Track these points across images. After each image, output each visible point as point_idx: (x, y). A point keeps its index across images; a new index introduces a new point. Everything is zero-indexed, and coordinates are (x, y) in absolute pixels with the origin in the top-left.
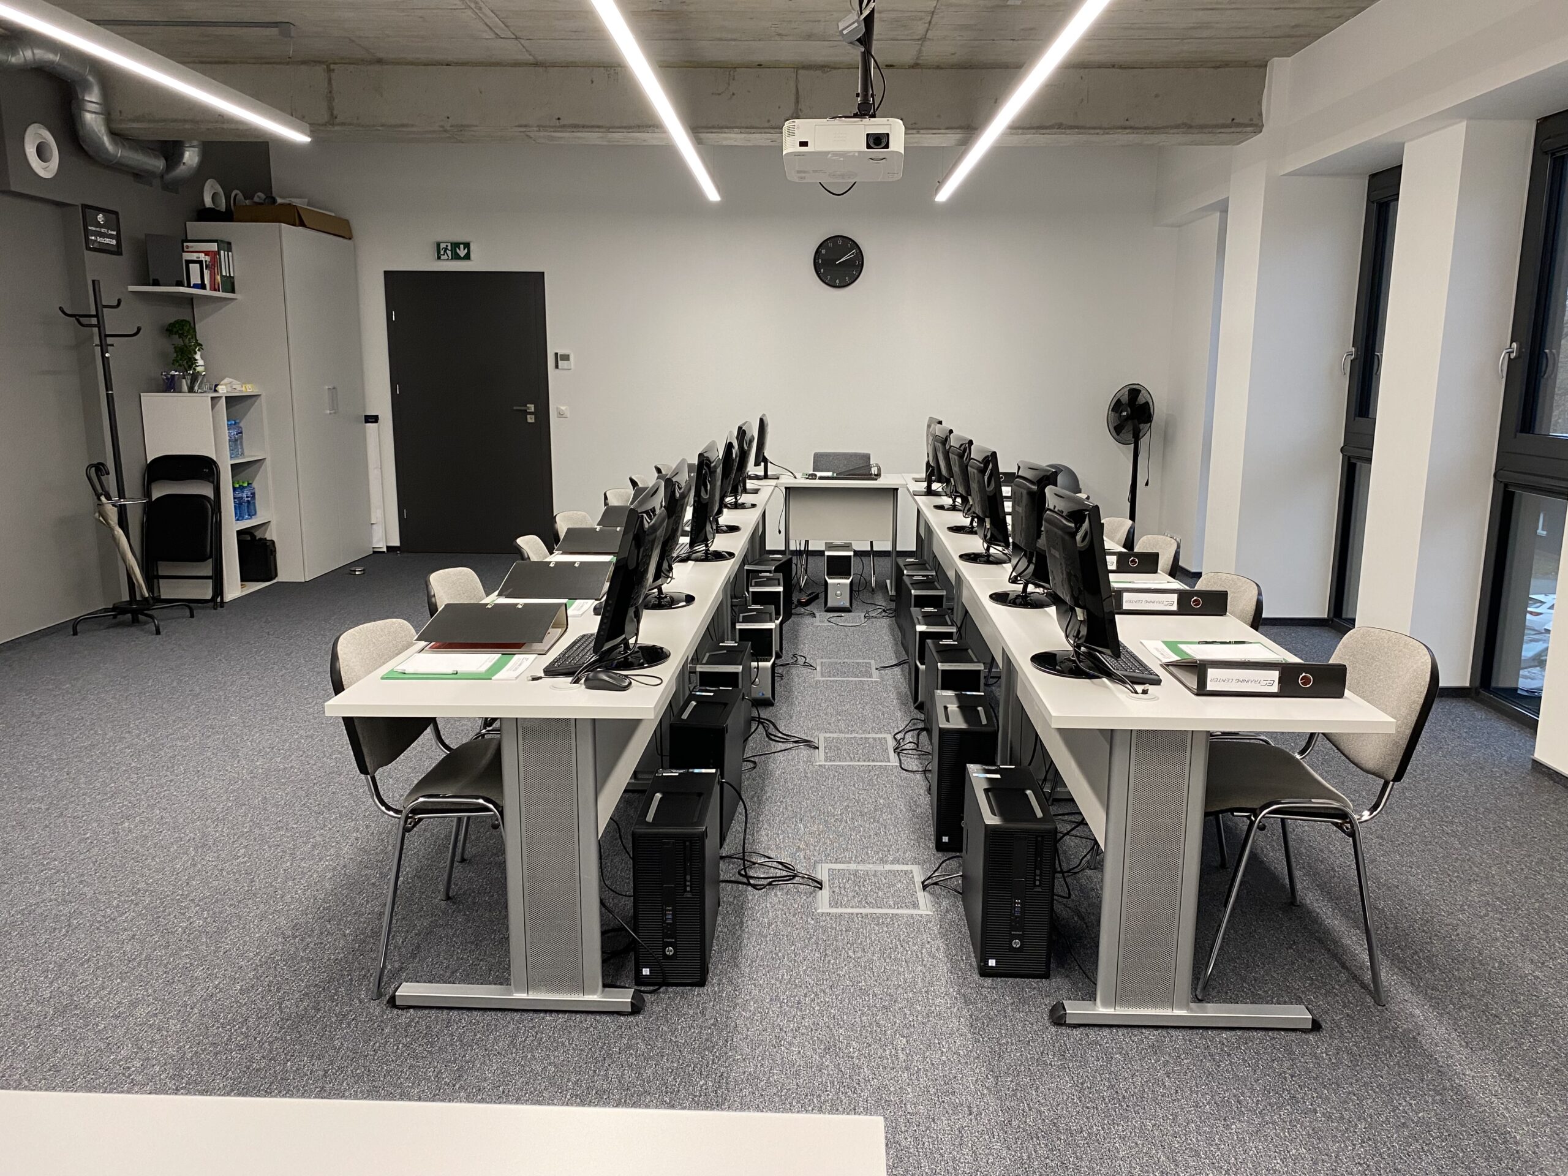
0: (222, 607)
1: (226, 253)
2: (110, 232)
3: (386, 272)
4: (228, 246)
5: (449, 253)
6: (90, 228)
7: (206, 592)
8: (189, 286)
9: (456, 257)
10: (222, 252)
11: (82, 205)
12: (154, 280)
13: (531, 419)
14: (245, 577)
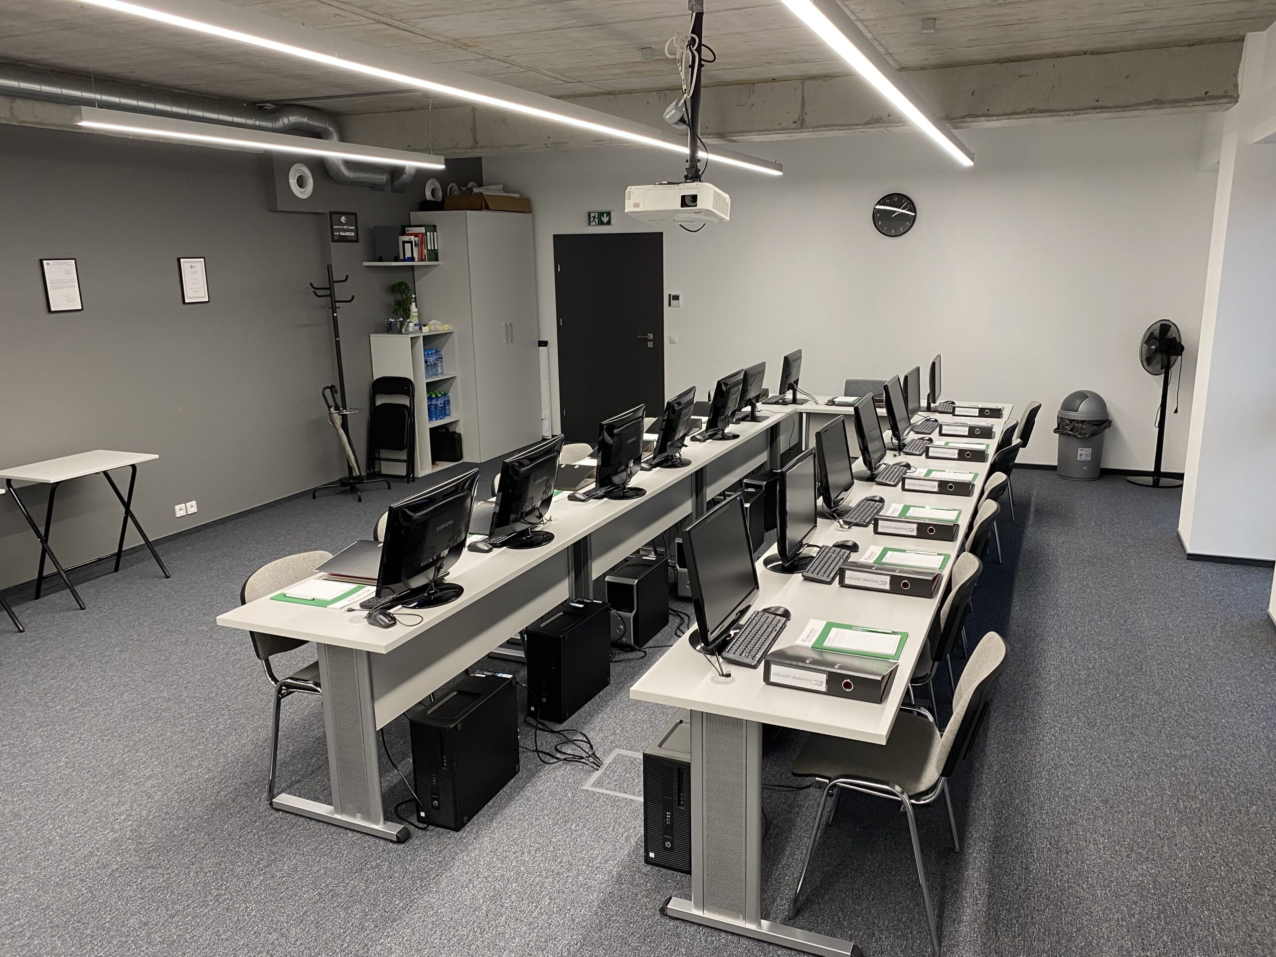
0: (413, 481)
1: (432, 233)
2: (350, 228)
3: (555, 236)
4: (433, 228)
5: (596, 220)
6: (335, 227)
7: (401, 470)
8: (404, 260)
9: (601, 223)
10: (428, 233)
11: (330, 212)
12: (379, 257)
13: (650, 345)
14: (435, 459)
